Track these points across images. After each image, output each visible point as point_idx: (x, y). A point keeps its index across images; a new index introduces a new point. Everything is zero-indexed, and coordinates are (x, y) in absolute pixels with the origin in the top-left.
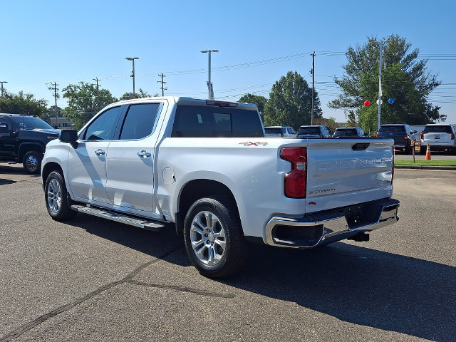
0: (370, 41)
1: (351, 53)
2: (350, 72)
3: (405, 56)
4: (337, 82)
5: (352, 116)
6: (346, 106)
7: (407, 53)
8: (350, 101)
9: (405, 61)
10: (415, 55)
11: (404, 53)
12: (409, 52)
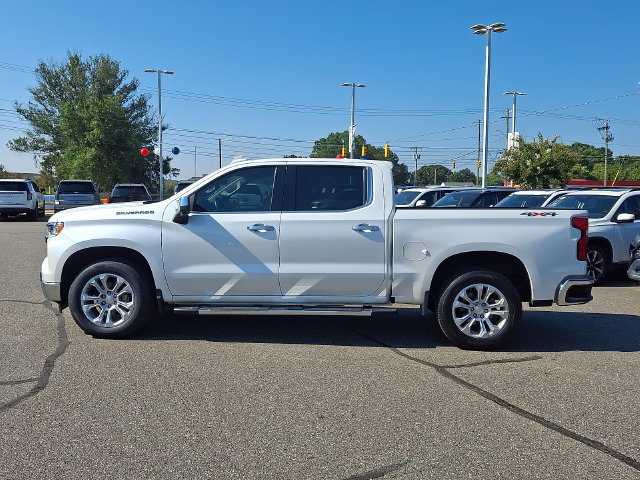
0: (71, 58)
1: (43, 70)
2: (39, 99)
3: (121, 86)
4: (19, 111)
5: (47, 163)
6: (36, 148)
7: (124, 83)
8: (43, 141)
9: (120, 93)
10: (133, 87)
11: (120, 81)
12: (127, 81)
